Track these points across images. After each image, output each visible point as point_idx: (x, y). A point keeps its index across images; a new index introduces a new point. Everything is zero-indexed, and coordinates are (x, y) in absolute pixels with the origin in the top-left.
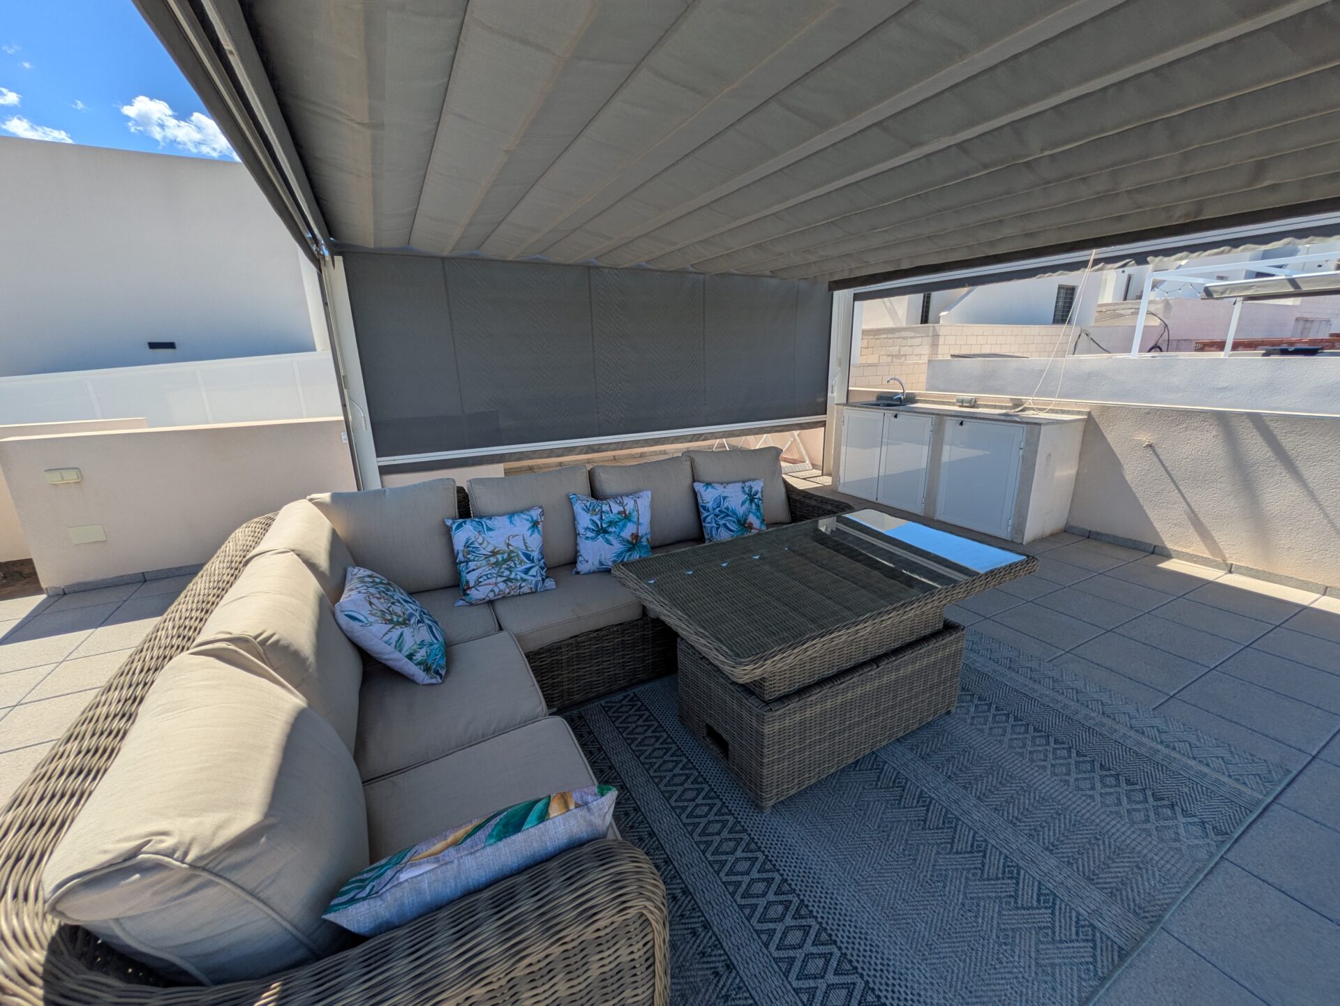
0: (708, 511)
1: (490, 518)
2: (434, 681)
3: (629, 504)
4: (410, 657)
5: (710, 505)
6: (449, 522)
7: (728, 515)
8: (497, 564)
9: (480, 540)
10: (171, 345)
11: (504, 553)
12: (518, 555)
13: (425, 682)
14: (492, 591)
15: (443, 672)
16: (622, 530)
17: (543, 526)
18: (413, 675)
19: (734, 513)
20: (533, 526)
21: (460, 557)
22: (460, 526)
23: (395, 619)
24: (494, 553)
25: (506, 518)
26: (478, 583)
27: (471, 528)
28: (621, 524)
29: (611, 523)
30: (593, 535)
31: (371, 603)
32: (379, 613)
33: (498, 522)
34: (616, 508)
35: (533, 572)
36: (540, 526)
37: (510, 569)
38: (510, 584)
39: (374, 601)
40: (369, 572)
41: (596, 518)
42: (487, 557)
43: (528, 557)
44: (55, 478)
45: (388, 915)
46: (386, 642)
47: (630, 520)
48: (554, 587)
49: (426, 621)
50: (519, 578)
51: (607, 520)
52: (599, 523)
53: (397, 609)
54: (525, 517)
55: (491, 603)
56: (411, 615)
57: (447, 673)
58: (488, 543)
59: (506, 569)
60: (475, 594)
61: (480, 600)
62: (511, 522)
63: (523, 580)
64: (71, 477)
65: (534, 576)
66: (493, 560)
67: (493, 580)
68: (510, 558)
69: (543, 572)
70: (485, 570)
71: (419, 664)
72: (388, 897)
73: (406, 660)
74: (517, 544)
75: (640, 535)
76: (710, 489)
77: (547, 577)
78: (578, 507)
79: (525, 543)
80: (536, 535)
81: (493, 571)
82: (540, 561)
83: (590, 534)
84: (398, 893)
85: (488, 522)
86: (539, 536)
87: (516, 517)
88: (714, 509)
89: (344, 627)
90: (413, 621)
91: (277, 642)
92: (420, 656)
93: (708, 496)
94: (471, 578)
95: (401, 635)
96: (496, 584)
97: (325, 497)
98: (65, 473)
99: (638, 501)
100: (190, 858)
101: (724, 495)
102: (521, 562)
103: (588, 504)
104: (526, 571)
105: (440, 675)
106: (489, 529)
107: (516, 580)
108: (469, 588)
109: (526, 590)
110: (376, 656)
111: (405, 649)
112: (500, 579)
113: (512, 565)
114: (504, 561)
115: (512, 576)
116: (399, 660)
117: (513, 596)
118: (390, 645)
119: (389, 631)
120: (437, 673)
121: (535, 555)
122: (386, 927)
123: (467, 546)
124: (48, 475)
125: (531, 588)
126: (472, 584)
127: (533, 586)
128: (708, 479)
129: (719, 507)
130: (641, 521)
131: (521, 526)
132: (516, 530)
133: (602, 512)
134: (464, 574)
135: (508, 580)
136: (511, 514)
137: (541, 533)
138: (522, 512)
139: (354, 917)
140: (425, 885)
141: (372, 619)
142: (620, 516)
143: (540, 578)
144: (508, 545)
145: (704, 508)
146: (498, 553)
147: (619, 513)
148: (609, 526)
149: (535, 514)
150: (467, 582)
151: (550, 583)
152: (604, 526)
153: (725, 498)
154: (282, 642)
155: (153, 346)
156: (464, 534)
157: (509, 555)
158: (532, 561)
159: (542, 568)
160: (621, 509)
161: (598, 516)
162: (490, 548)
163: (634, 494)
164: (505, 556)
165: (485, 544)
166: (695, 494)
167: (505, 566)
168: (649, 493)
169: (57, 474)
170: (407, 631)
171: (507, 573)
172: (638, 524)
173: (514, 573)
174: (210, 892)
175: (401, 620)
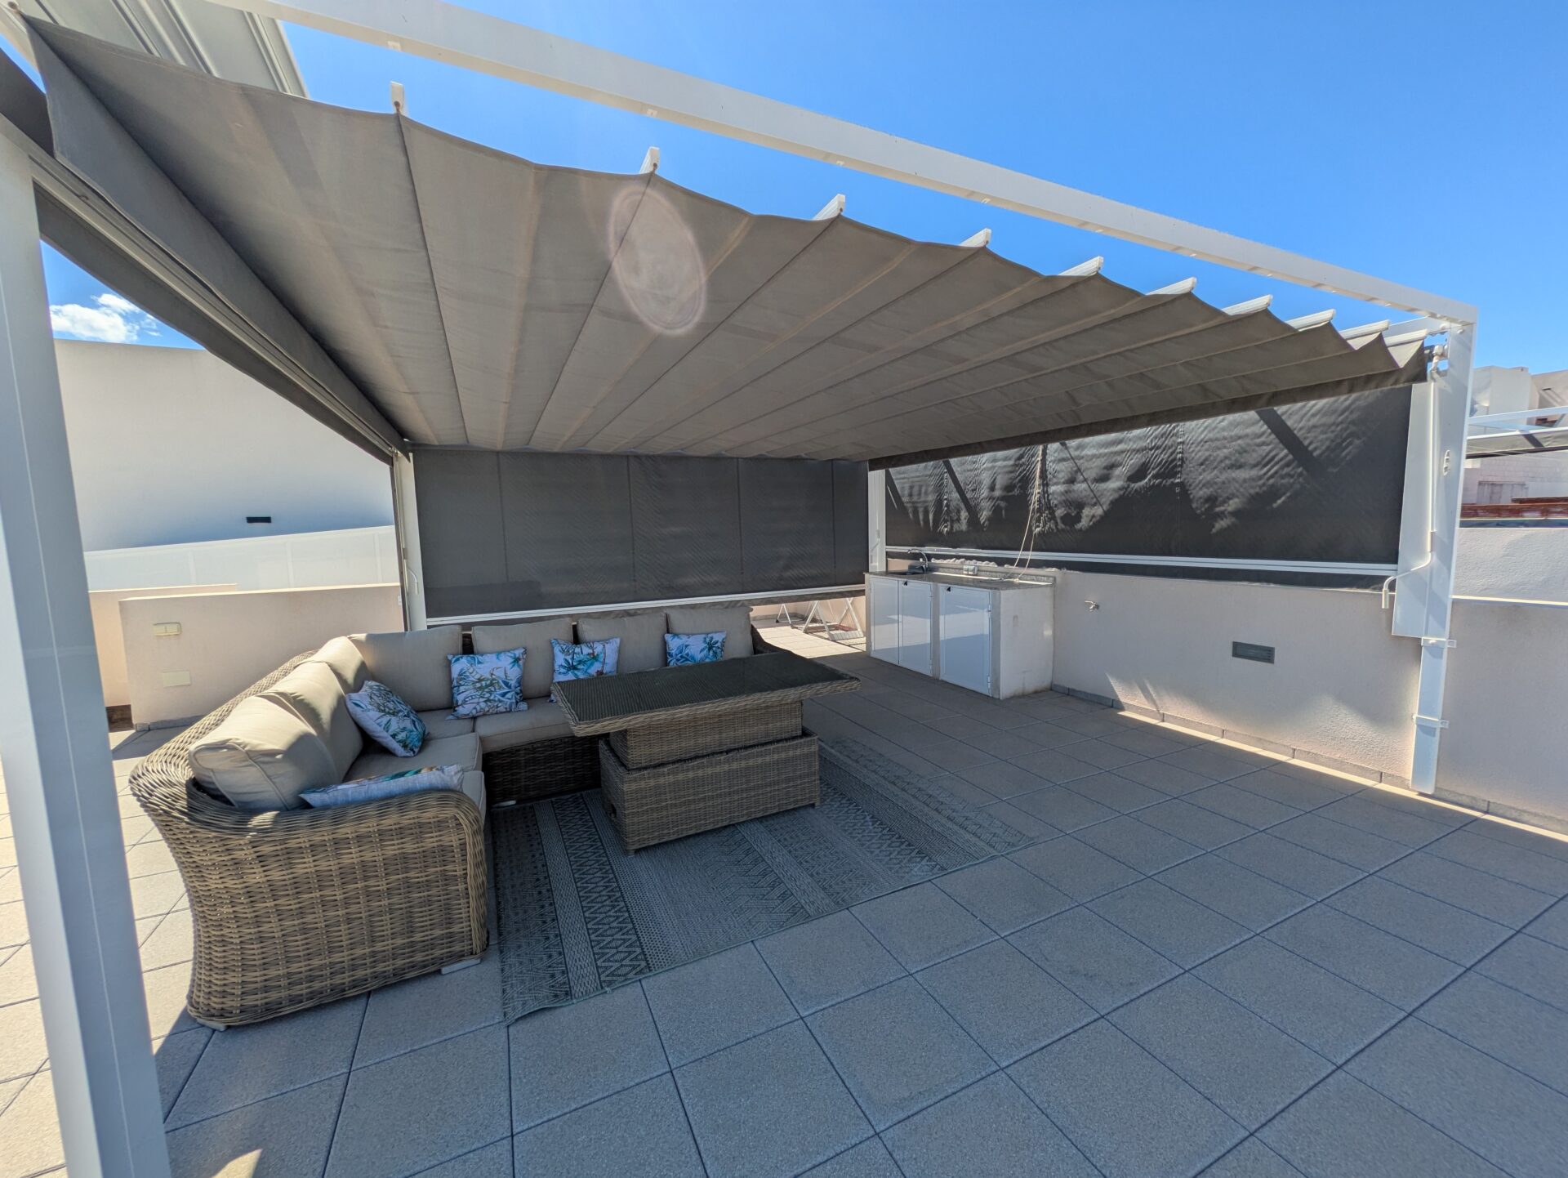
0: (672, 656)
1: (482, 655)
2: (408, 754)
3: (598, 648)
4: (394, 736)
5: (673, 652)
6: (450, 657)
7: (687, 660)
8: (481, 688)
9: (471, 671)
10: (267, 520)
11: (488, 680)
12: (498, 682)
13: (403, 755)
14: (475, 708)
15: (416, 750)
16: (589, 667)
17: (524, 664)
18: (394, 750)
19: (693, 658)
20: (515, 661)
21: (455, 683)
22: (458, 659)
23: (387, 710)
24: (480, 680)
25: (494, 656)
26: (464, 702)
27: (466, 662)
28: (589, 663)
29: (580, 662)
30: (565, 671)
31: (371, 698)
32: (376, 705)
33: (486, 658)
34: (586, 650)
35: (509, 696)
36: (521, 662)
37: (490, 692)
38: (489, 704)
39: (375, 697)
40: (378, 684)
41: (569, 658)
42: (474, 683)
43: (506, 684)
44: (160, 630)
45: (329, 801)
46: (378, 724)
47: (597, 660)
48: (526, 708)
49: (412, 717)
50: (496, 699)
51: (578, 659)
52: (570, 662)
53: (391, 705)
54: (509, 654)
55: (474, 718)
56: (400, 711)
57: (420, 752)
58: (477, 673)
59: (487, 692)
60: (461, 710)
61: (465, 715)
62: (498, 658)
63: (500, 701)
64: (173, 629)
65: (509, 699)
66: (478, 685)
67: (476, 700)
68: (492, 684)
69: (518, 697)
70: (472, 692)
71: (399, 742)
72: (331, 794)
73: (391, 738)
74: (499, 674)
75: (604, 672)
76: (676, 639)
77: (520, 701)
78: (557, 649)
79: (505, 673)
80: (516, 668)
81: (477, 693)
82: (516, 687)
83: (562, 670)
84: (336, 793)
85: (480, 657)
86: (519, 670)
87: (502, 654)
88: (676, 655)
89: (351, 710)
90: (400, 714)
91: (302, 700)
92: (401, 736)
93: (674, 644)
94: (460, 698)
95: (390, 720)
96: (478, 703)
97: (362, 636)
98: (168, 626)
99: (607, 646)
100: (246, 749)
101: (687, 643)
102: (500, 688)
103: (564, 647)
104: (504, 695)
105: (414, 752)
106: (479, 663)
107: (495, 701)
108: (458, 706)
109: (502, 709)
110: (371, 734)
111: (390, 730)
112: (482, 700)
113: (493, 689)
114: (487, 686)
115: (492, 698)
116: (386, 738)
117: (492, 714)
118: (380, 726)
119: (381, 717)
120: (412, 750)
121: (513, 683)
122: (325, 807)
123: (460, 675)
124: (155, 628)
125: (506, 708)
126: (460, 703)
127: (507, 706)
128: (677, 631)
129: (681, 653)
130: (607, 661)
131: (506, 661)
132: (500, 664)
133: (574, 653)
134: (455, 695)
135: (488, 700)
136: (499, 653)
137: (522, 667)
138: (509, 651)
139: (313, 798)
140: (350, 792)
141: (370, 707)
142: (588, 657)
143: (514, 701)
144: (492, 674)
145: (669, 653)
146: (483, 680)
147: (588, 654)
148: (579, 664)
149: (518, 653)
150: (457, 701)
151: (523, 706)
152: (575, 664)
153: (686, 646)
154: (306, 701)
155: (251, 520)
156: (461, 665)
157: (491, 682)
158: (510, 687)
159: (517, 694)
160: (591, 651)
161: (571, 656)
162: (477, 676)
163: (605, 641)
164: (488, 682)
165: (474, 673)
166: (665, 643)
167: (486, 690)
168: (618, 640)
169: (163, 627)
170: (394, 719)
171: (487, 695)
172: (604, 663)
173: (493, 696)
174: (254, 769)
175: (391, 711)
